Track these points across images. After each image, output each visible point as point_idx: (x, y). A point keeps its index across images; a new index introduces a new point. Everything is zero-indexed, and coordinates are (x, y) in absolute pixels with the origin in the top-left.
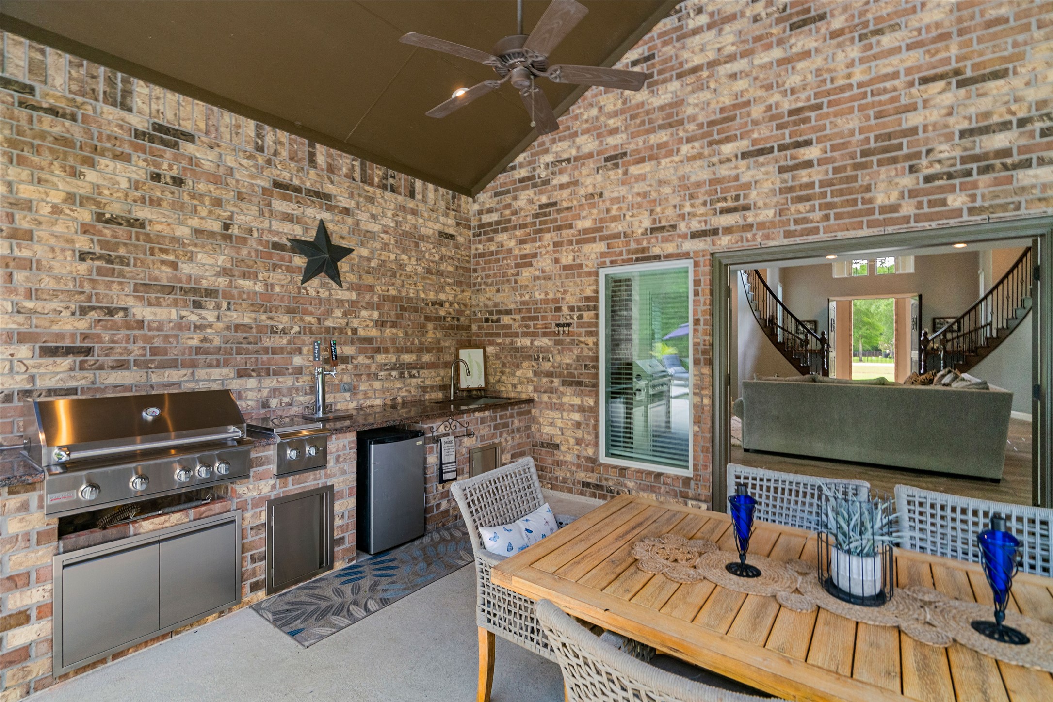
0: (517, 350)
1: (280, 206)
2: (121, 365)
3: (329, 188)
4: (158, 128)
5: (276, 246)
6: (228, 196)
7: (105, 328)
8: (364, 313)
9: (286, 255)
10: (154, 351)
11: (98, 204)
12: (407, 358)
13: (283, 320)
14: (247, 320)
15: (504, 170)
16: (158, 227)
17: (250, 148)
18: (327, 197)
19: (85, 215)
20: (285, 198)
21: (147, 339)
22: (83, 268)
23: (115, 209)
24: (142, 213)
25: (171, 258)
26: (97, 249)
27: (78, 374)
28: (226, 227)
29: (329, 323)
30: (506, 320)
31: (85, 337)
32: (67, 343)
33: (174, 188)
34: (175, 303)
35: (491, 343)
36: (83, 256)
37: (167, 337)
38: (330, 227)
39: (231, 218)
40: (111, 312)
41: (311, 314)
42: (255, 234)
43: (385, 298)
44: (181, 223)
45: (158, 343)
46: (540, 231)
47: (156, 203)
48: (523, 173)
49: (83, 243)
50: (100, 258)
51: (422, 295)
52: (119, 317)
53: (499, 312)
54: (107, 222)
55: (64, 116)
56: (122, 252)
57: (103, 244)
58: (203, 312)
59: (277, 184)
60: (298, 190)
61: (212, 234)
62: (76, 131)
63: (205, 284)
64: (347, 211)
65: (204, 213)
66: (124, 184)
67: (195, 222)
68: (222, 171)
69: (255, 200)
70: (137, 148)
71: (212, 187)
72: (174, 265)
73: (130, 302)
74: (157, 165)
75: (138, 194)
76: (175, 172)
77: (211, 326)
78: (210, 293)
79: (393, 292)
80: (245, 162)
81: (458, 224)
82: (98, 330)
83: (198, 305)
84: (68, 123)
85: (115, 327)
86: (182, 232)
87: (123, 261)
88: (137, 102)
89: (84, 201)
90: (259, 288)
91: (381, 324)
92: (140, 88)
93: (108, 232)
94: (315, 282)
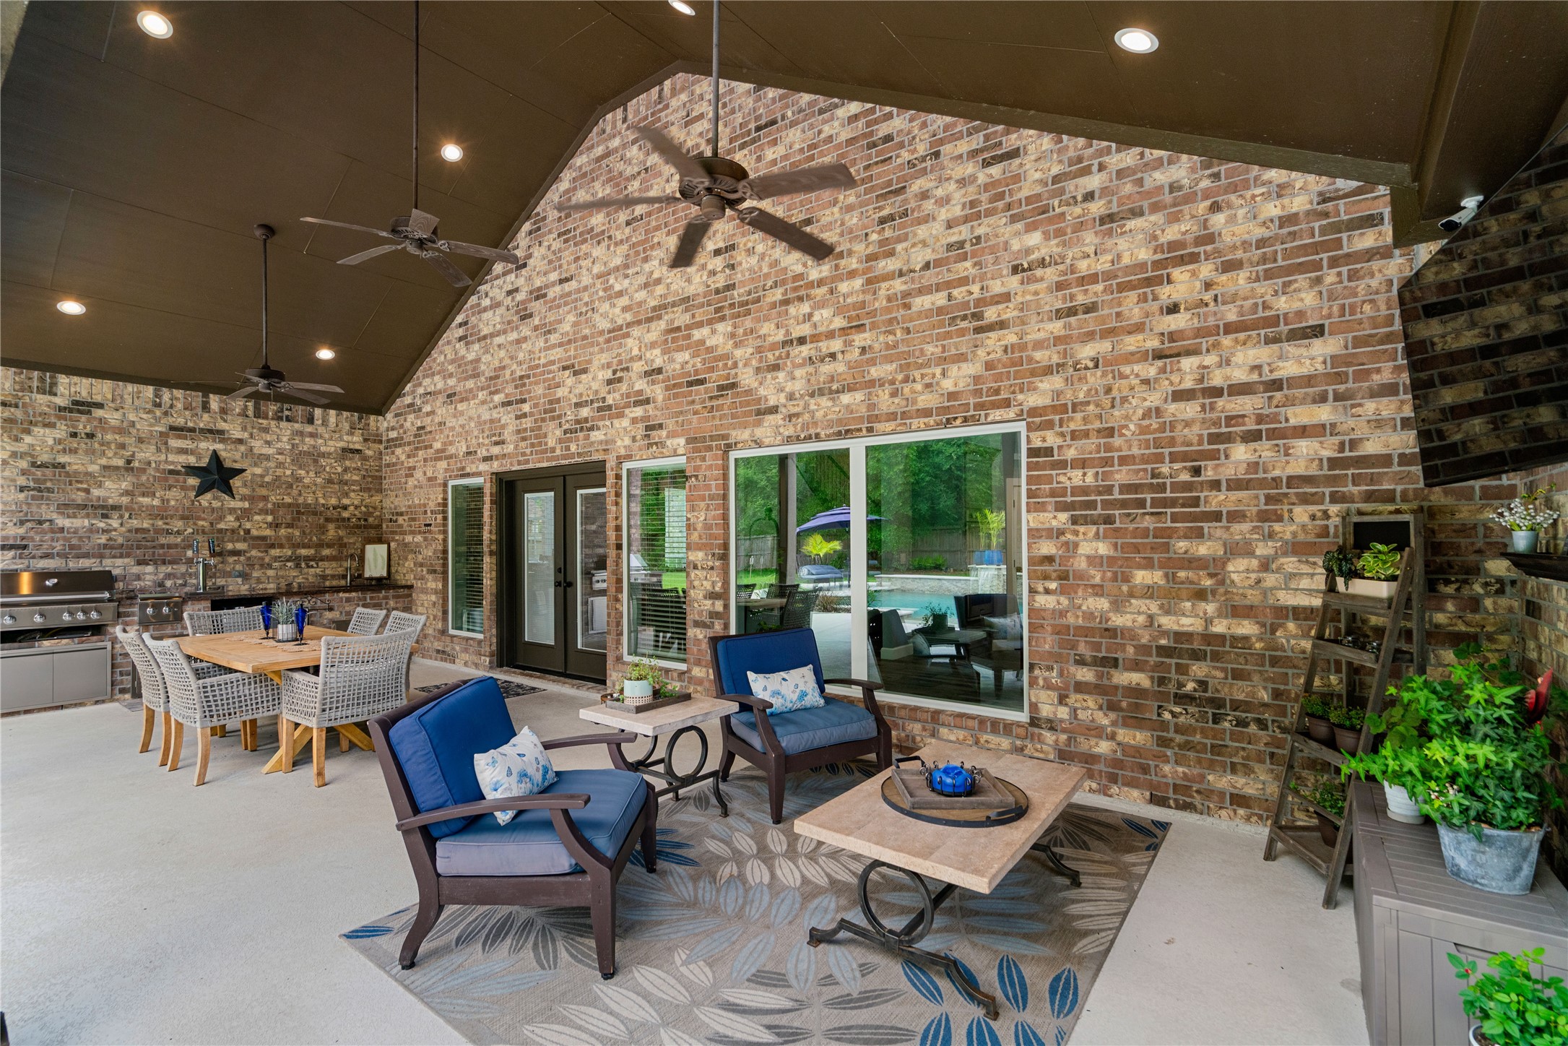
0: (406, 545)
1: (174, 443)
2: (46, 556)
3: (222, 425)
4: (76, 403)
5: (171, 472)
6: (130, 441)
7: (37, 533)
8: (257, 518)
9: (181, 478)
10: (72, 547)
11: (32, 456)
12: (304, 552)
13: (178, 524)
14: (145, 525)
15: (399, 396)
16: (75, 467)
17: (149, 406)
18: (221, 432)
19: (24, 464)
20: (179, 437)
21: (65, 539)
22: (22, 496)
23: (45, 458)
24: (63, 459)
25: (85, 486)
26: (32, 484)
27: (18, 561)
28: (129, 462)
29: (222, 526)
30: (400, 520)
31: (23, 538)
32: (11, 542)
33: (87, 441)
34: (88, 516)
35: (393, 540)
36: (22, 489)
37: (80, 538)
38: (223, 454)
39: (133, 455)
40: (40, 522)
41: (204, 519)
42: (153, 465)
43: (278, 506)
44: (92, 463)
45: (74, 542)
46: (417, 449)
47: (74, 451)
48: (408, 400)
49: (22, 481)
50: (34, 489)
51: (322, 501)
52: (46, 525)
53: (398, 514)
54: (39, 466)
55: (10, 406)
56: (49, 484)
57: (35, 481)
58: (110, 521)
59: (172, 428)
60: (192, 430)
61: (117, 468)
62: (19, 414)
63: (111, 502)
64: (240, 441)
65: (110, 455)
66: (51, 442)
67: (104, 461)
68: (125, 424)
69: (153, 442)
70: (60, 418)
71: (117, 437)
72: (87, 491)
73: (54, 516)
74: (76, 427)
75: (60, 447)
76: (88, 430)
77: (115, 530)
78: (115, 508)
79: (288, 500)
80: (144, 416)
81: (366, 440)
82: (32, 534)
83: (105, 516)
84: (12, 410)
85: (44, 532)
86: (94, 468)
87: (49, 490)
88: (61, 389)
89: (23, 455)
90: (156, 502)
91: (275, 525)
92: (63, 379)
93: (39, 473)
94: (208, 496)
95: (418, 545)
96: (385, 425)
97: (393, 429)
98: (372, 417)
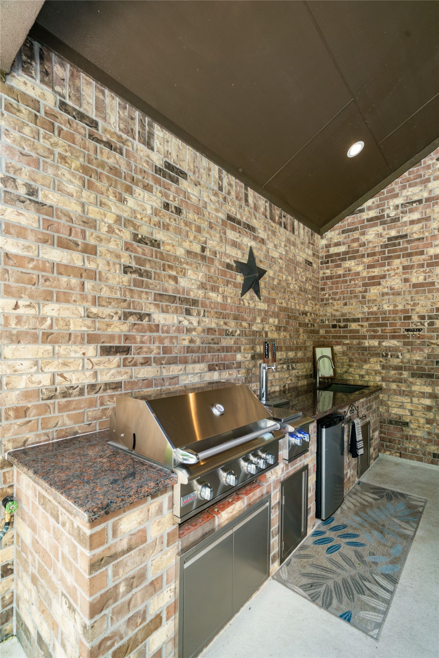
0: (365, 349)
1: (232, 235)
2: (146, 362)
3: (255, 223)
4: (168, 166)
5: (229, 266)
6: (205, 225)
7: (138, 331)
8: (271, 320)
9: (233, 273)
10: (166, 350)
11: (134, 226)
12: (291, 354)
13: (232, 325)
14: (213, 325)
15: (352, 213)
16: (168, 248)
17: (216, 188)
18: (252, 229)
19: (127, 235)
20: (233, 229)
21: (161, 340)
22: (126, 278)
23: (144, 231)
24: (159, 235)
25: (174, 273)
26: (133, 264)
27: (122, 369)
28: (203, 249)
29: (254, 328)
30: (354, 326)
31: (127, 338)
32: (116, 344)
33: (176, 216)
34: (176, 311)
35: (338, 344)
36: (126, 270)
37: (172, 338)
38: (255, 252)
39: (205, 242)
40: (141, 317)
41: (246, 320)
42: (218, 255)
43: (281, 309)
44: (180, 245)
45: (167, 343)
46: (389, 258)
47: (166, 227)
48: (372, 214)
49: (126, 260)
50: (135, 272)
51: (298, 308)
52: (145, 322)
53: (347, 320)
54: (140, 241)
55: (115, 150)
56: (148, 267)
57: (138, 260)
58: (191, 318)
59: (229, 218)
60: (239, 223)
61: (196, 254)
62: (121, 162)
63: (192, 296)
64: (263, 241)
65: (192, 238)
66: (149, 212)
67: (186, 245)
68: (201, 205)
69: (218, 229)
70: (157, 181)
71: (196, 217)
72: (175, 279)
73: (152, 309)
74: (167, 196)
75: (156, 219)
76: (176, 204)
77: (195, 329)
78: (195, 302)
79: (284, 305)
80: (213, 198)
81: (314, 254)
82: (134, 333)
83: (188, 312)
84: (118, 156)
85: (143, 330)
86: (180, 252)
87: (148, 275)
88: (156, 143)
89: (128, 223)
90: (219, 299)
91: (278, 328)
92: (159, 132)
93: (140, 248)
94: (247, 295)
95: (396, 349)
96: (324, 242)
97: (338, 244)
98: (316, 234)
